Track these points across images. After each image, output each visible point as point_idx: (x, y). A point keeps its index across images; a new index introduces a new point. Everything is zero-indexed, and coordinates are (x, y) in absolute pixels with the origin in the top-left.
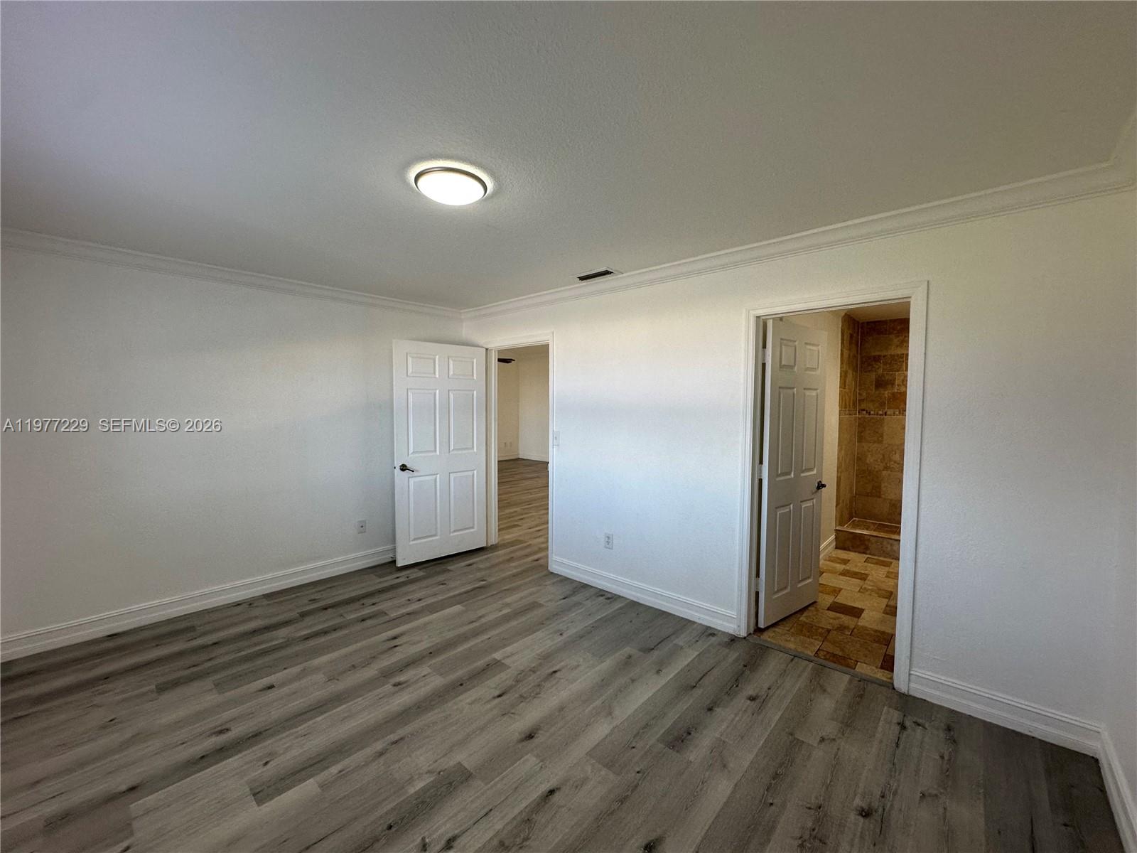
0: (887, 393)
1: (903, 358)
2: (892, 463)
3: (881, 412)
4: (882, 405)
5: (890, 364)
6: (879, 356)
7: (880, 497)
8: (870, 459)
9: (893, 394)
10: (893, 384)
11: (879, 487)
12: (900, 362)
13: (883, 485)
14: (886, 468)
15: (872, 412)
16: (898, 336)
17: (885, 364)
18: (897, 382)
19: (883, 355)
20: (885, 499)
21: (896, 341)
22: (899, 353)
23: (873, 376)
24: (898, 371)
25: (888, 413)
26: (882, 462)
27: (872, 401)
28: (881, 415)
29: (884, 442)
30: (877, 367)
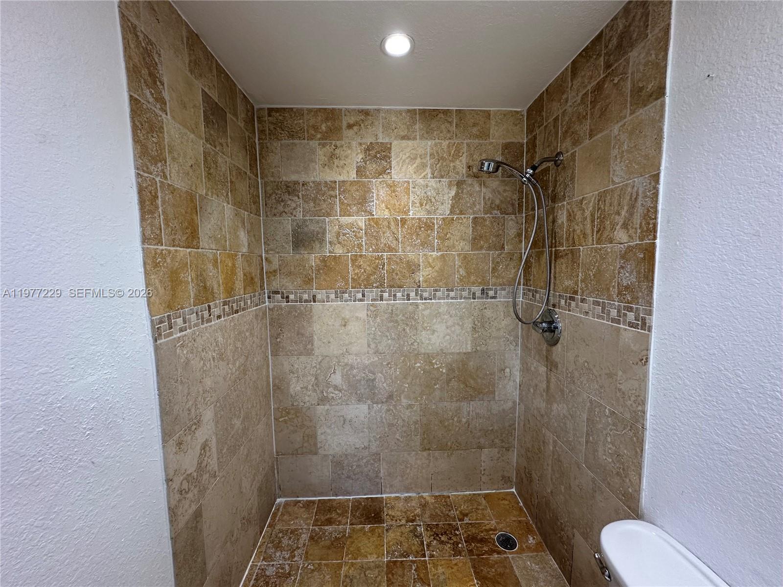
0: (313, 259)
1: (333, 189)
2: (331, 390)
3: (305, 297)
4: (308, 281)
5: (314, 200)
6: (296, 183)
7: (316, 454)
8: (295, 387)
9: (324, 260)
10: (322, 241)
11: (314, 436)
12: (332, 196)
13: (319, 432)
14: (323, 400)
15: (292, 297)
16: (324, 145)
17: (306, 198)
18: (328, 237)
19: (301, 181)
20: (325, 456)
21: (321, 154)
22: (329, 179)
23: (287, 224)
24: (329, 215)
25: (319, 297)
26: (315, 391)
27: (290, 273)
28: (306, 301)
29: (317, 352)
30: (294, 205)
